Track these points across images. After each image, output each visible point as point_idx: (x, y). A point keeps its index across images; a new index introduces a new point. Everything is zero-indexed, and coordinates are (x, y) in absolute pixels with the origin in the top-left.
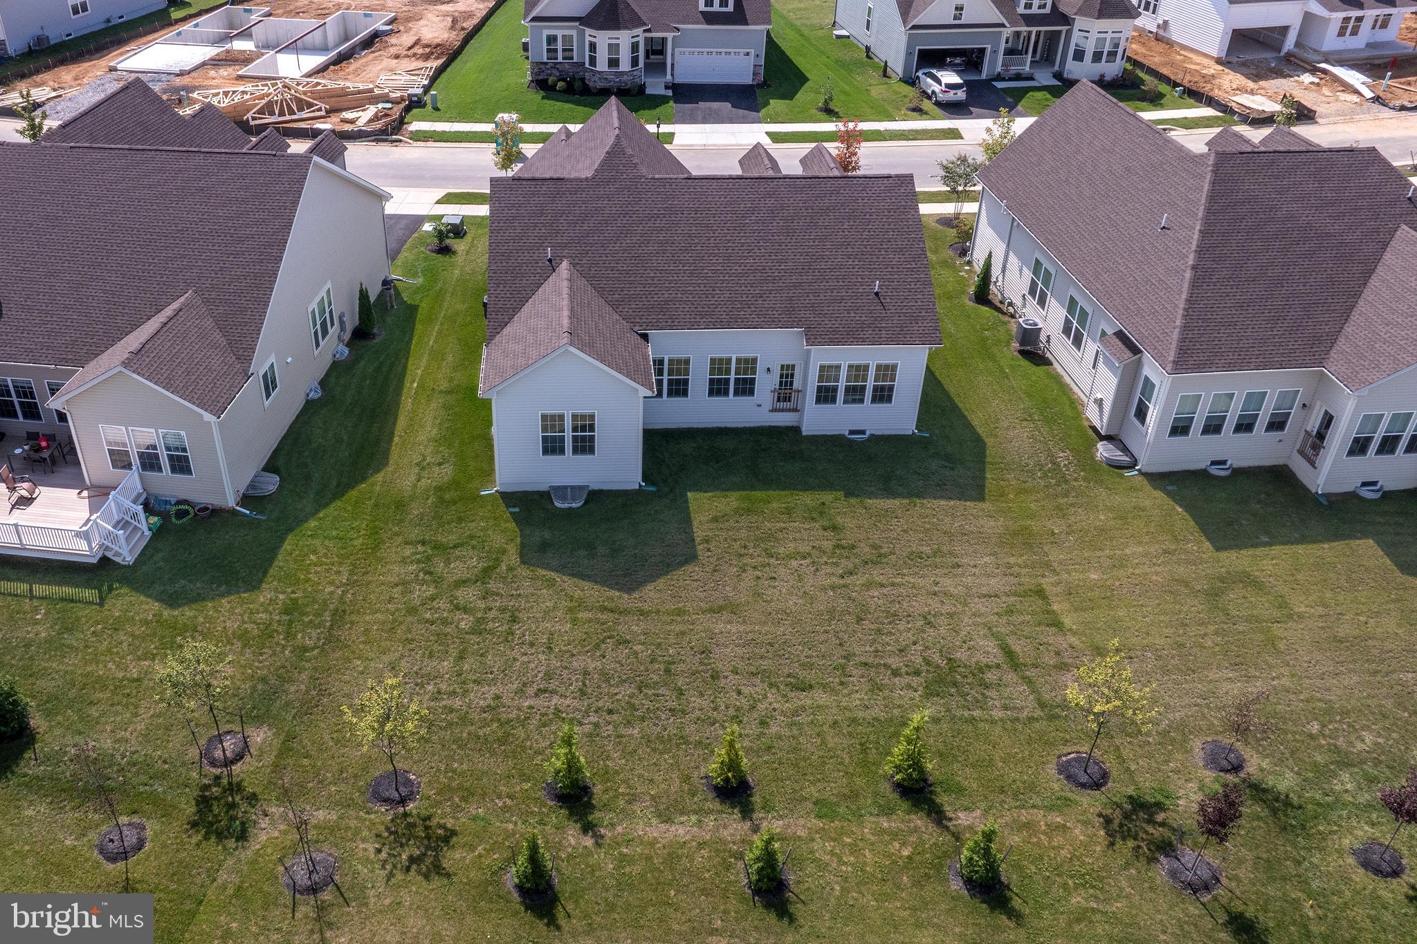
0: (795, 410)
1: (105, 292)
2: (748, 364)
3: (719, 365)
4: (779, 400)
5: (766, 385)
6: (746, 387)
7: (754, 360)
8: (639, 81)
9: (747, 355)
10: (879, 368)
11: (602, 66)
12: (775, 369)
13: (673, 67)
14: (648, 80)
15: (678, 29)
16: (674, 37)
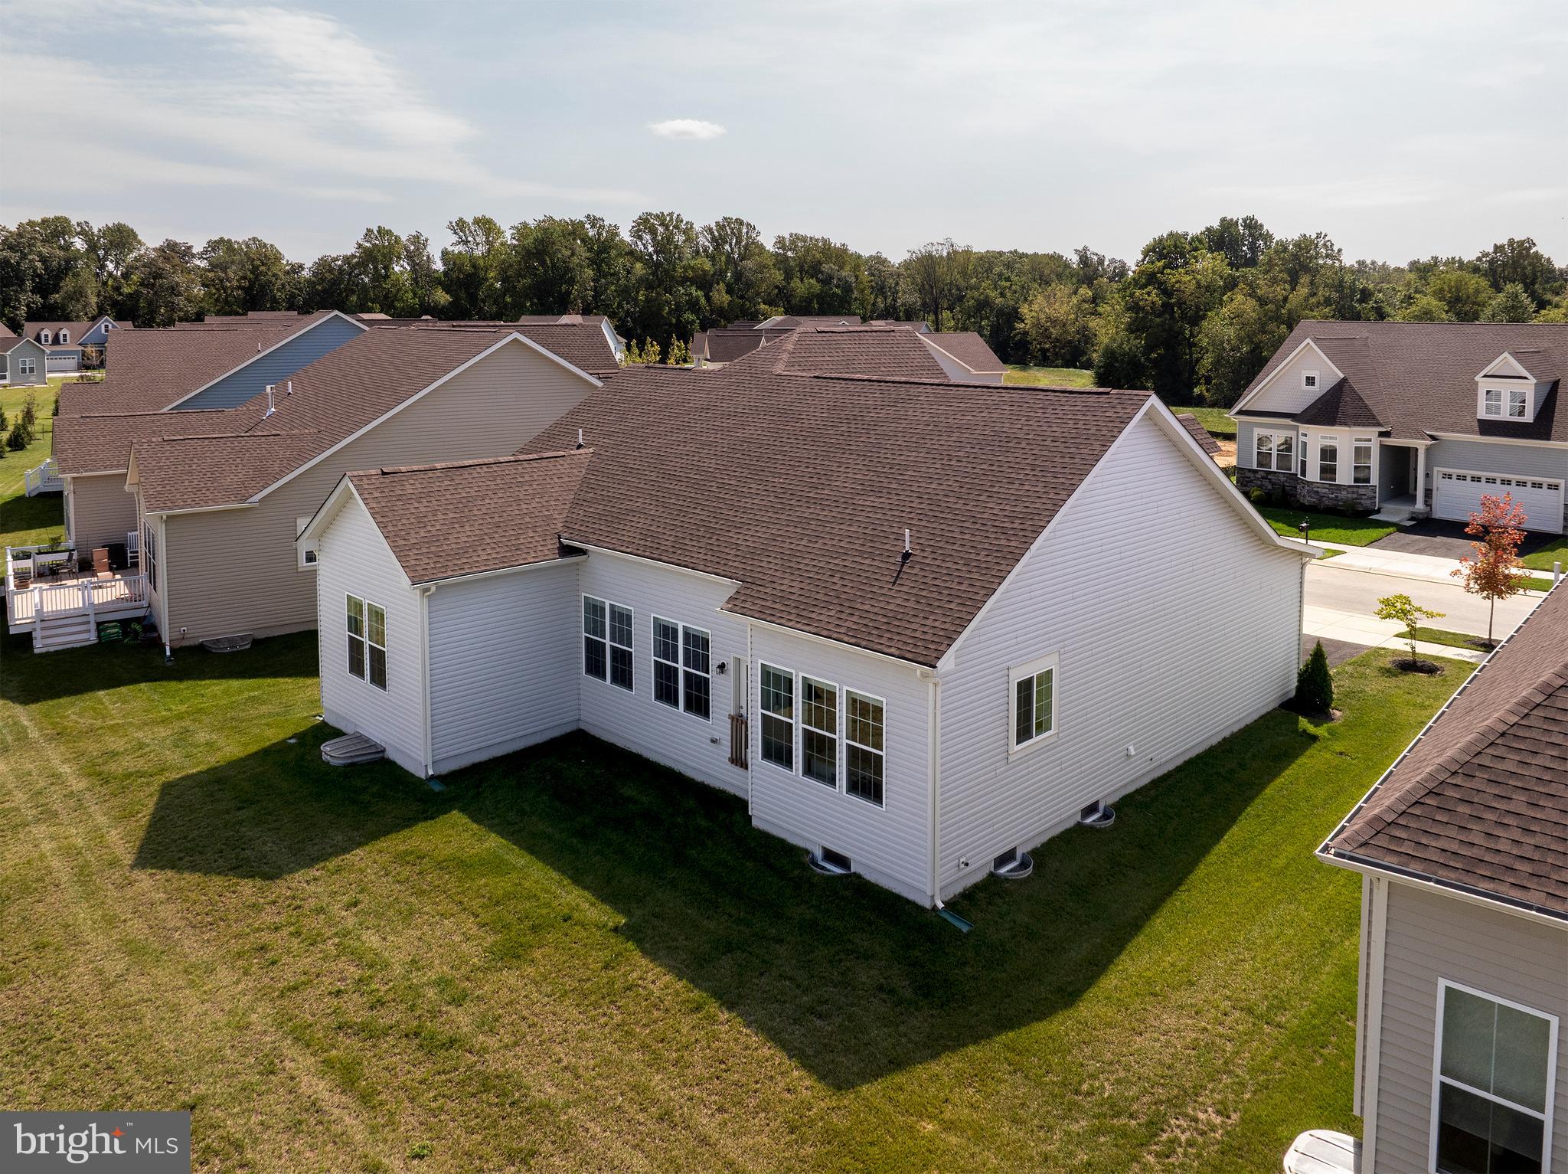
2: (699, 648)
3: (664, 638)
5: (722, 699)
6: (700, 696)
7: (705, 642)
8: (1367, 503)
9: (696, 627)
10: (854, 702)
11: (1313, 475)
12: (731, 667)
13: (1428, 493)
14: (1388, 507)
15: (1433, 438)
16: (1428, 450)
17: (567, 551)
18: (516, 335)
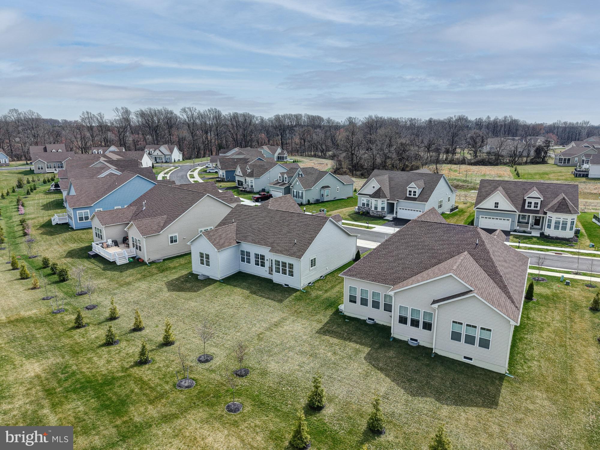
0: (273, 275)
2: (263, 257)
3: (257, 256)
4: (270, 271)
5: (267, 264)
6: (263, 265)
8: (384, 215)
9: (263, 254)
10: (289, 264)
11: (373, 209)
12: (268, 260)
13: (396, 212)
14: (388, 215)
15: (398, 201)
16: (397, 203)
17: (238, 243)
18: (208, 194)
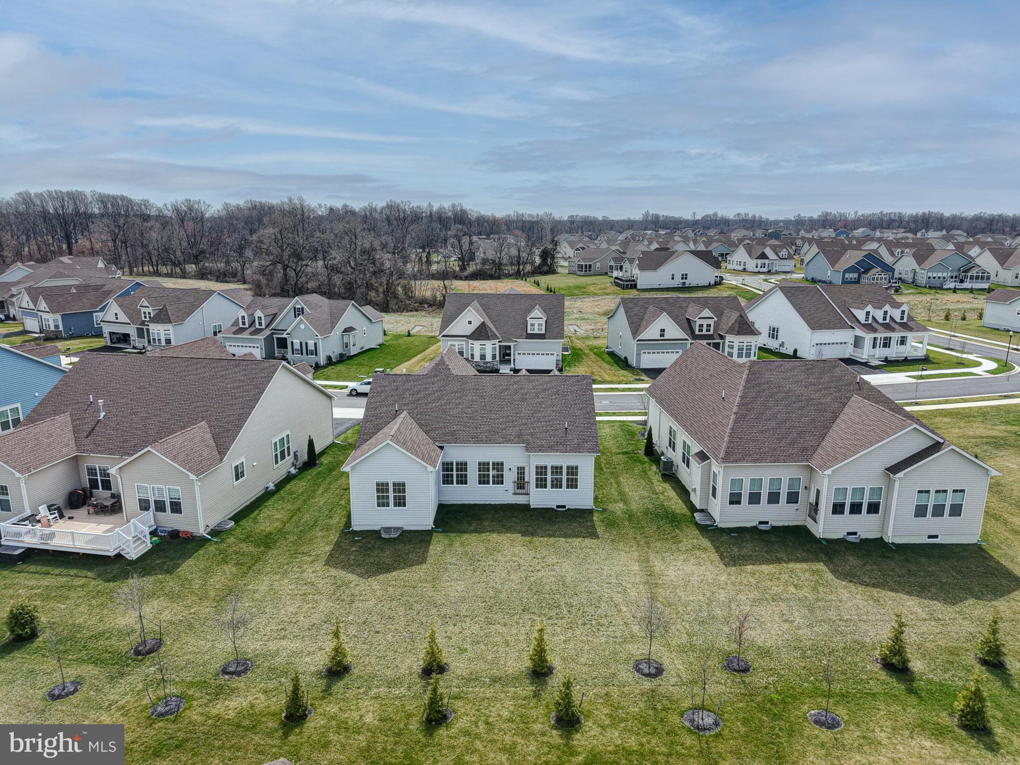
0: (528, 494)
1: (159, 422)
2: (499, 466)
3: (484, 466)
4: (518, 488)
5: (510, 477)
6: (499, 480)
7: (502, 464)
8: (496, 367)
9: (498, 460)
10: (568, 467)
12: (513, 469)
13: (515, 360)
14: (501, 367)
15: (515, 342)
16: (514, 346)
17: (441, 448)
